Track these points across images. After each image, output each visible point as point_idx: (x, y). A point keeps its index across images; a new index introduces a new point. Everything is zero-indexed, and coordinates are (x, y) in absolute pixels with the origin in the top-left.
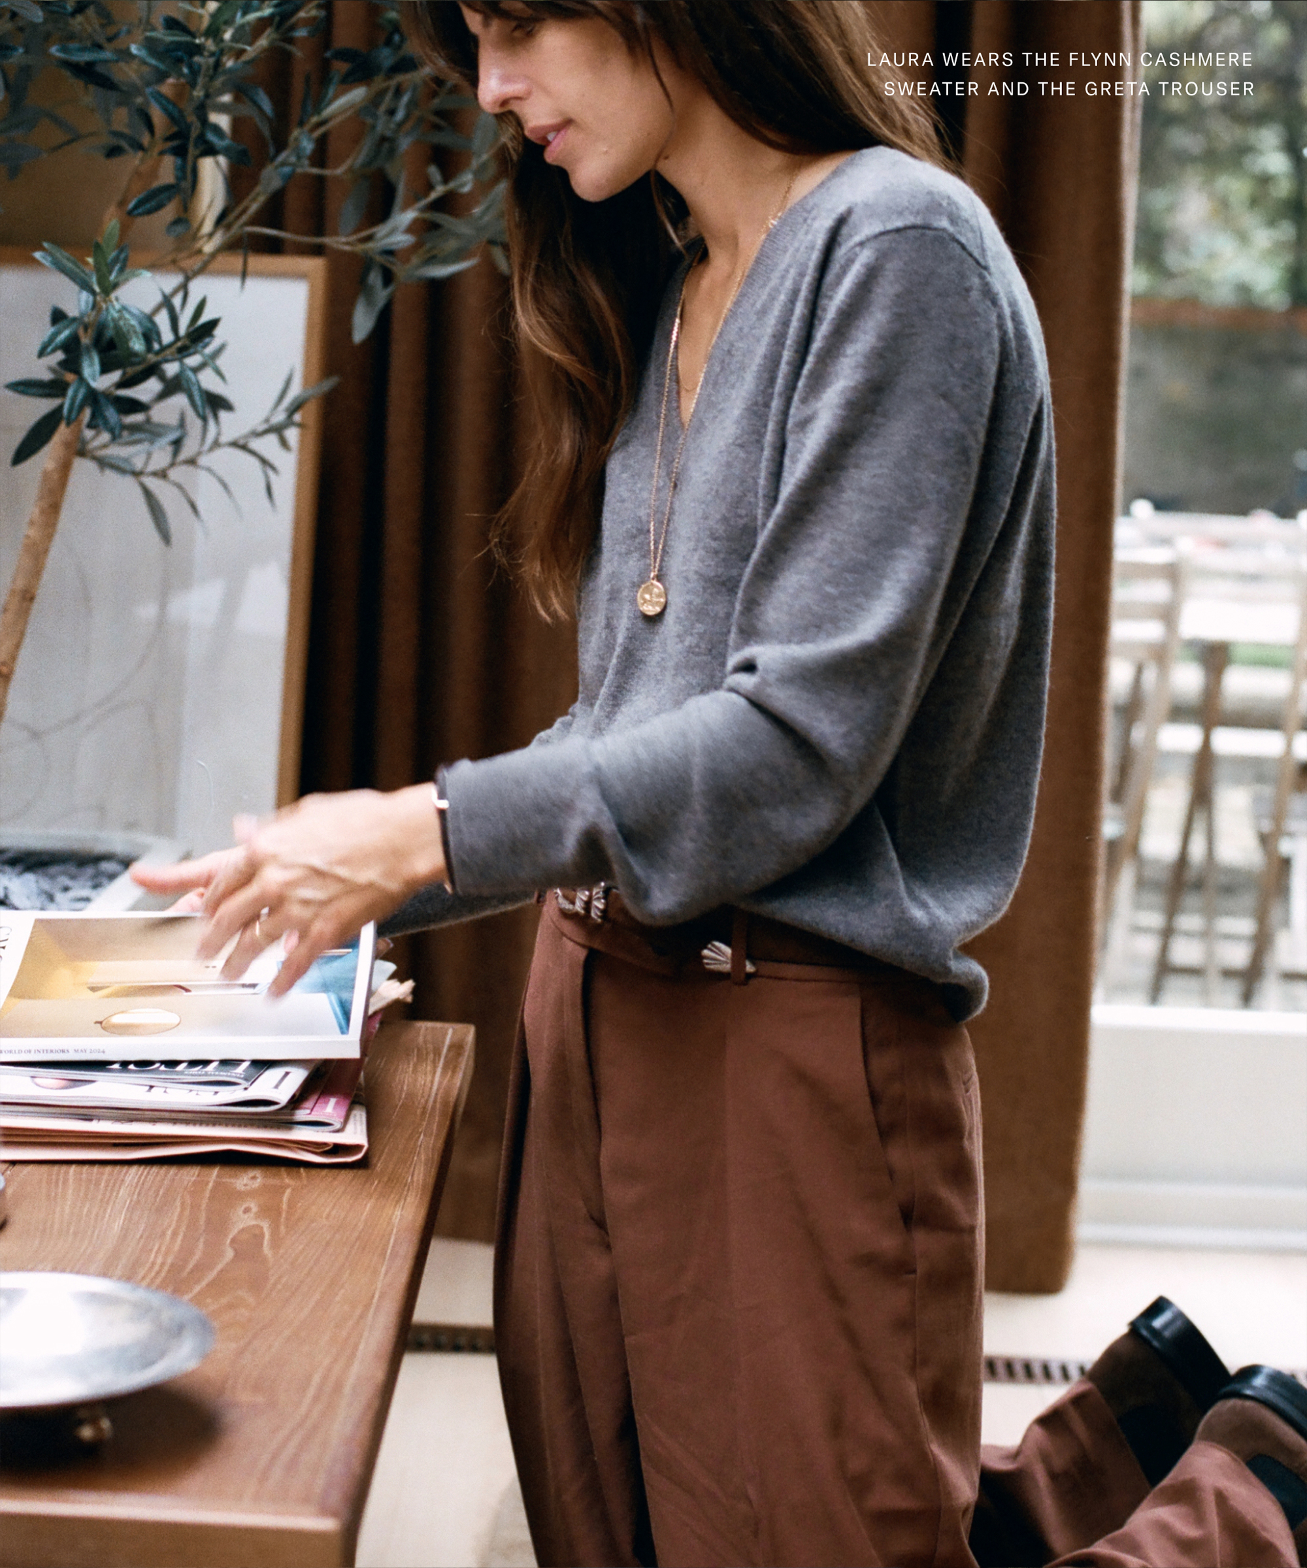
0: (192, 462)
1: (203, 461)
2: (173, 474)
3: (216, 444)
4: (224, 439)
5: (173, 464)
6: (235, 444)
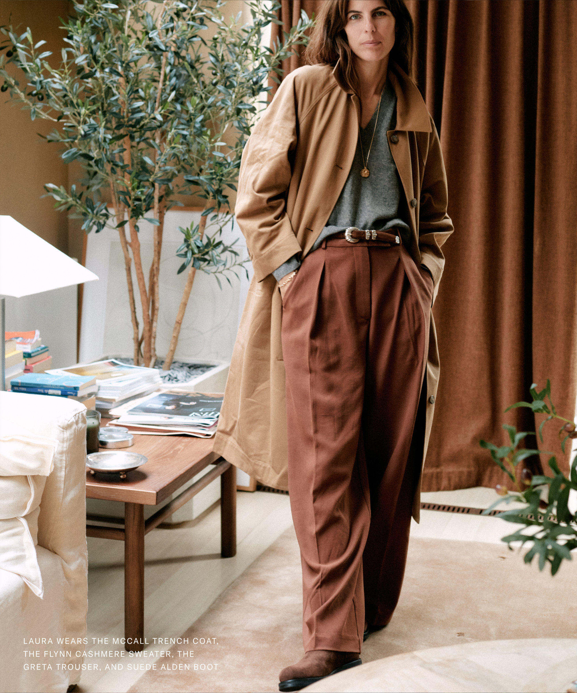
0: (228, 269)
1: (231, 269)
2: (224, 272)
3: (235, 265)
4: (237, 263)
5: (224, 270)
6: (239, 265)
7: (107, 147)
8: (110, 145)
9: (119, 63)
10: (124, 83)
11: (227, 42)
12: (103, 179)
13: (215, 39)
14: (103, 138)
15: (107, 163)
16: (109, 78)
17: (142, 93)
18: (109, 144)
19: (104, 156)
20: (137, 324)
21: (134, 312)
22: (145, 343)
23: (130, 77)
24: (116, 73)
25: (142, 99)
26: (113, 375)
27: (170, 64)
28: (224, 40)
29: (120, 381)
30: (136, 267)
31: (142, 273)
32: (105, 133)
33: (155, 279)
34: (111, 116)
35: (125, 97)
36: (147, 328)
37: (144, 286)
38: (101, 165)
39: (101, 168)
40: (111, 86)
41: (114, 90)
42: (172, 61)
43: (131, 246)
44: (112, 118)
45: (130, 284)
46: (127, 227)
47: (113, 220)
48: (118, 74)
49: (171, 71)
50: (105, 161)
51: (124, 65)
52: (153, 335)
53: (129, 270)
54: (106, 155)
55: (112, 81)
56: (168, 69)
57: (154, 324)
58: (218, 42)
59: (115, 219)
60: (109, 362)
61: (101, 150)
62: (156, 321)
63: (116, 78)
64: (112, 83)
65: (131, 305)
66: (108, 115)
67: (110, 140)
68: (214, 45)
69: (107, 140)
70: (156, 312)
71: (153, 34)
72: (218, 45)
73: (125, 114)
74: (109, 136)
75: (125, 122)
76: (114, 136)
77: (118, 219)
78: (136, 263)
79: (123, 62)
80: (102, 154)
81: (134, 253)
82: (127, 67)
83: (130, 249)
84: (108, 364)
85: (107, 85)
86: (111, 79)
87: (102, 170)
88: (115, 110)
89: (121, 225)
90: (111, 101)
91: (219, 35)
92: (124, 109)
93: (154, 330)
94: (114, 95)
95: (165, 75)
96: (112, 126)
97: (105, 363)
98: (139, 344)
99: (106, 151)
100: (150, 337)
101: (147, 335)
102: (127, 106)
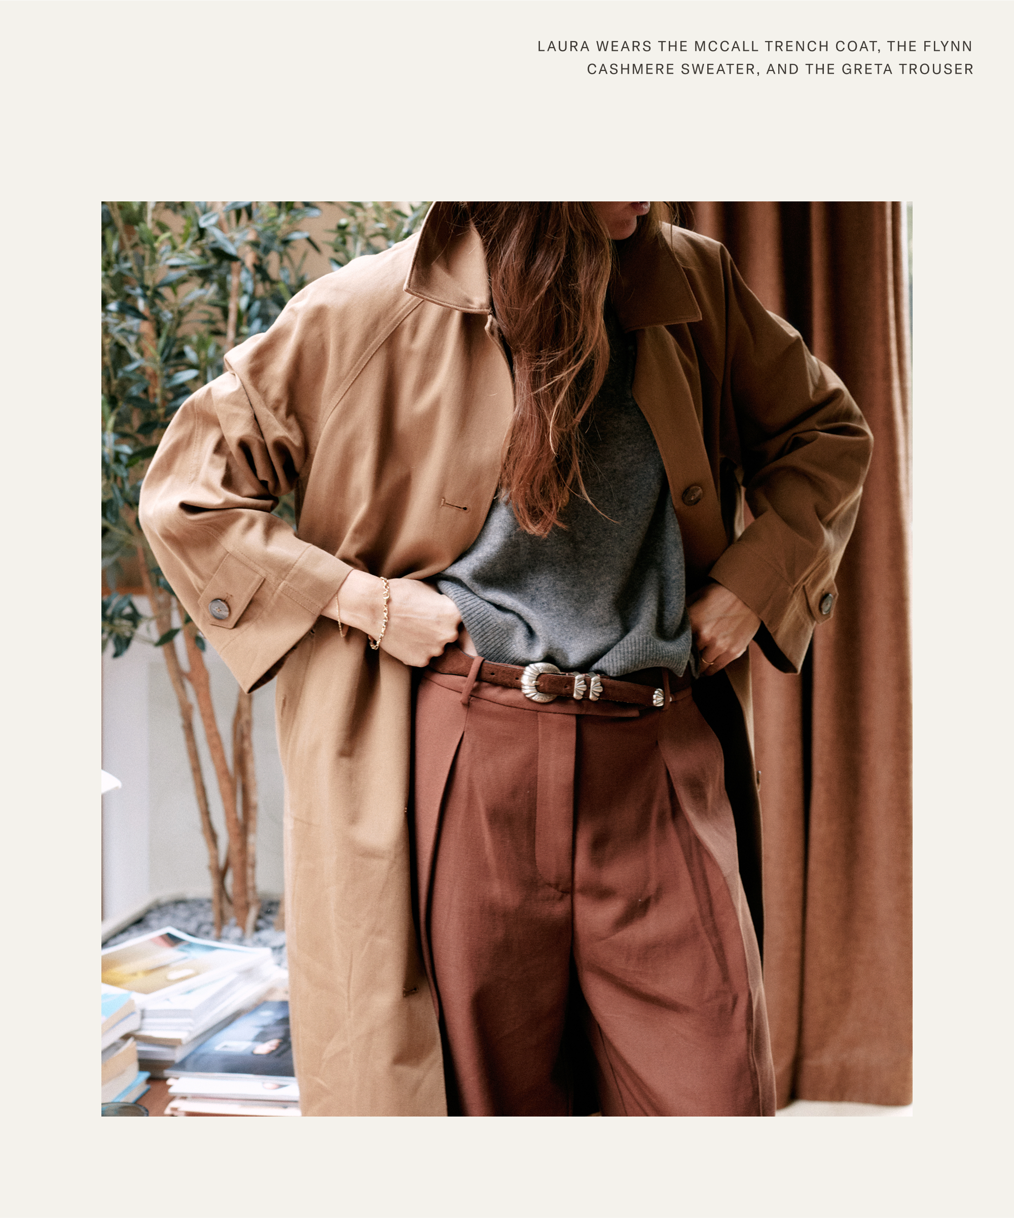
7: (122, 472)
8: (131, 470)
9: (139, 291)
10: (152, 335)
11: (368, 232)
12: (122, 543)
13: (342, 228)
14: (112, 455)
15: (126, 506)
16: (117, 325)
17: (191, 355)
18: (127, 466)
19: (117, 492)
20: (213, 837)
21: (206, 813)
22: (235, 875)
23: (164, 319)
24: (133, 313)
25: (191, 366)
26: (173, 975)
27: (245, 292)
28: (361, 229)
29: (189, 992)
30: (204, 722)
31: (217, 735)
32: (116, 443)
33: (246, 744)
34: (130, 406)
35: (155, 361)
36: (236, 847)
37: (223, 759)
38: (112, 513)
39: (114, 521)
40: (123, 342)
41: (132, 352)
42: (249, 286)
43: (190, 679)
44: (131, 411)
45: (194, 756)
46: (180, 641)
47: (148, 629)
48: (138, 314)
49: (249, 306)
50: (121, 503)
51: (149, 293)
52: (250, 860)
53: (189, 728)
54: (122, 491)
55: (123, 330)
56: (244, 301)
57: (251, 839)
58: (349, 234)
59: (153, 625)
60: (162, 937)
61: (112, 481)
62: (254, 831)
63: (132, 322)
64: (125, 334)
65: (199, 799)
66: (120, 404)
67: (130, 457)
68: (340, 240)
69: (124, 458)
70: (252, 812)
71: (207, 220)
72: (350, 239)
73: (158, 401)
74: (126, 449)
75: (159, 417)
76: (138, 448)
77: (160, 624)
78: (203, 715)
79: (145, 288)
80: (112, 488)
81: (198, 694)
82: (154, 296)
83: (189, 687)
84: (161, 942)
85: (113, 338)
86: (123, 325)
87: (115, 524)
88: (135, 391)
89: (167, 638)
90: (125, 372)
91: (351, 219)
92: (155, 387)
93: (251, 849)
94: (130, 360)
95: (240, 315)
96: (132, 427)
97: (153, 940)
98: (221, 875)
99: (123, 482)
100: (244, 864)
101: (236, 860)
102: (161, 381)
